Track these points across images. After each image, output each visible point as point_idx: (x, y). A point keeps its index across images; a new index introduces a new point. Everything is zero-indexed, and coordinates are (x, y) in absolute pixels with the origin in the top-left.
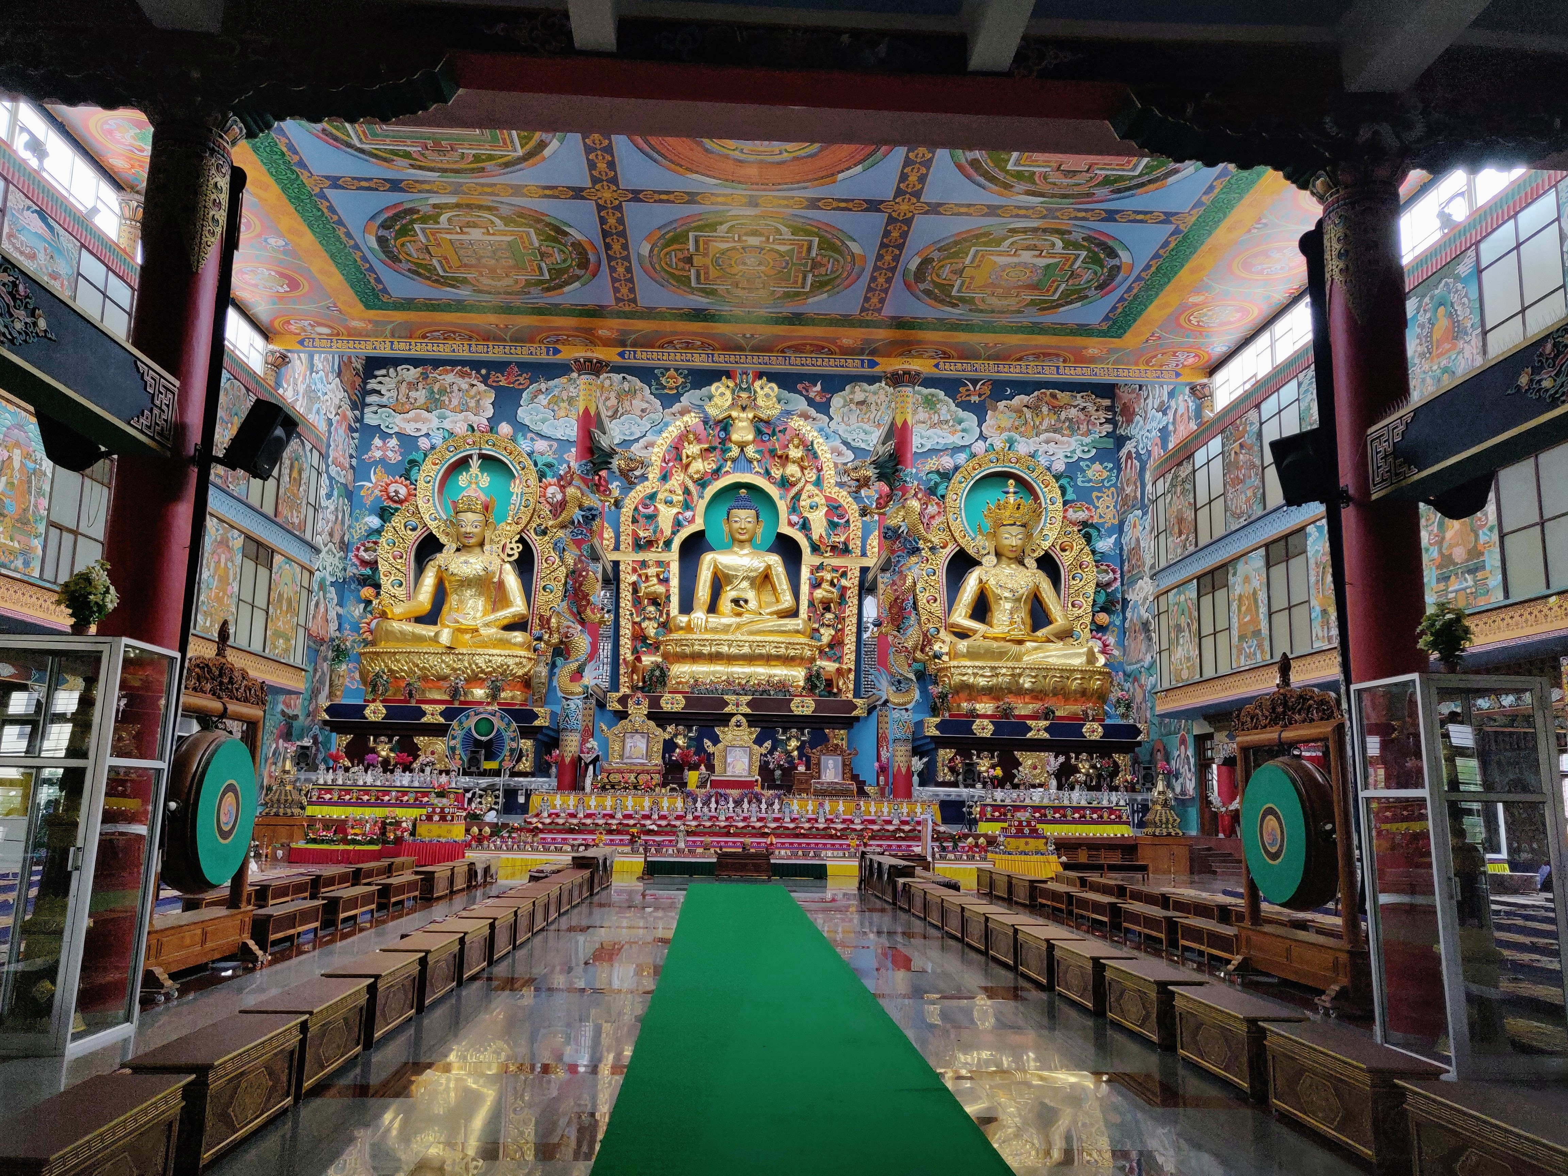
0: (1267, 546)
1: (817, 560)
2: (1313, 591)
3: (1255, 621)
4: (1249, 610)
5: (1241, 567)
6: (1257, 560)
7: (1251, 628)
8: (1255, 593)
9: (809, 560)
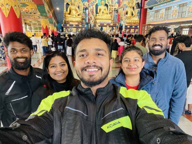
0: (166, 8)
1: (110, 7)
2: (171, 13)
3: (163, 16)
4: (162, 15)
5: (162, 10)
6: (164, 10)
7: (162, 16)
8: (163, 13)
9: (109, 7)
